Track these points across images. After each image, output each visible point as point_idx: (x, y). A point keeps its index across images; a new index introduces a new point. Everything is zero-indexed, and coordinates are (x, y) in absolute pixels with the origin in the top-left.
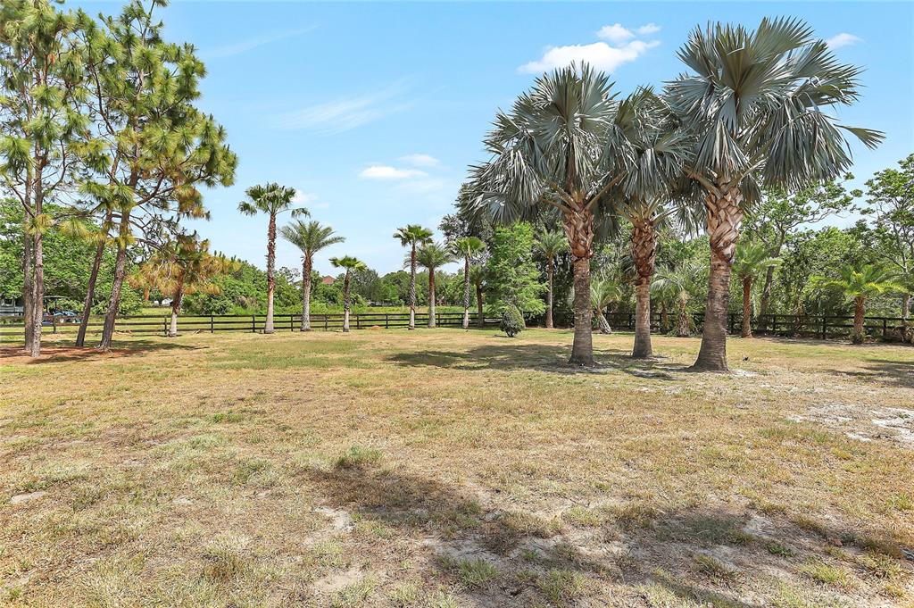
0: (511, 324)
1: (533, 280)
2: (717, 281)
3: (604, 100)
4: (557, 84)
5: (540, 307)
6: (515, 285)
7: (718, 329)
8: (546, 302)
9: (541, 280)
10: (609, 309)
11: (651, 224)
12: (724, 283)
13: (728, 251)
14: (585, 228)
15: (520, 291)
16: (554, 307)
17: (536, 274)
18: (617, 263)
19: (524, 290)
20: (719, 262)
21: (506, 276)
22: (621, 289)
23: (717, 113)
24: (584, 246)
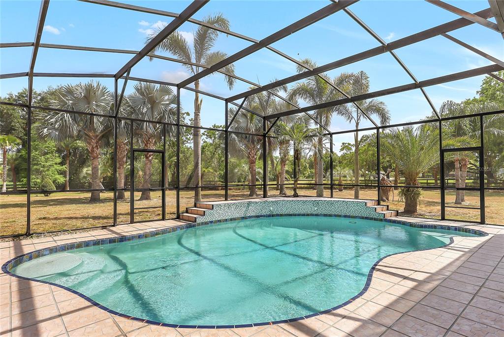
0: (47, 189)
1: (56, 164)
2: (147, 168)
3: (106, 97)
4: (86, 89)
5: (61, 179)
6: (44, 166)
7: (147, 185)
8: (65, 177)
9: (62, 164)
10: (104, 180)
11: (124, 144)
12: (149, 169)
13: (150, 158)
14: (96, 146)
15: (48, 170)
16: (70, 179)
17: (59, 160)
18: (108, 156)
19: (50, 170)
20: (147, 162)
21: (38, 161)
22: (111, 169)
23: (146, 112)
24: (96, 153)
